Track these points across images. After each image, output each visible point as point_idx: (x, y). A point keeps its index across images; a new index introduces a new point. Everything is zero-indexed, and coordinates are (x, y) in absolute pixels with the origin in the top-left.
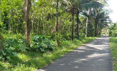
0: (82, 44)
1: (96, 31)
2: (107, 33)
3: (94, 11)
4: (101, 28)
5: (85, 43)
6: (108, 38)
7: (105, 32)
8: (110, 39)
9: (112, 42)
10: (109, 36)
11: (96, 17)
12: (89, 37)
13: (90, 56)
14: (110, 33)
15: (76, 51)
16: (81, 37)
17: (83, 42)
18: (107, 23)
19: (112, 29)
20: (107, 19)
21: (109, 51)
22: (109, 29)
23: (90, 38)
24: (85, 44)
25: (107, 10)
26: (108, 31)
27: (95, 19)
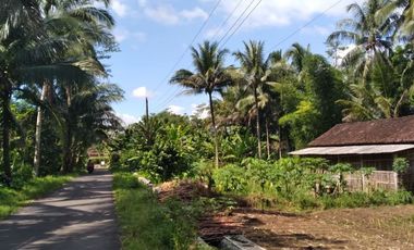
0: (27, 202)
1: (68, 154)
2: (106, 161)
3: (63, 90)
4: (87, 145)
5: (34, 196)
6: (108, 178)
7: (99, 157)
8: (116, 179)
9: (122, 187)
10: (111, 171)
11: (70, 109)
12: (45, 175)
14: (115, 159)
15: (10, 222)
17: (27, 193)
18: (105, 128)
19: (121, 147)
20: (105, 116)
21: (113, 212)
22: (112, 146)
23: (49, 178)
24: (37, 199)
25: (103, 89)
26: (107, 153)
27: (64, 115)
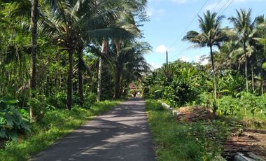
0: (92, 117)
1: (118, 87)
2: (141, 92)
3: (114, 46)
4: (129, 82)
5: (97, 113)
6: (142, 103)
7: (136, 90)
8: (147, 104)
9: (152, 109)
10: (144, 98)
11: (119, 59)
12: (104, 100)
13: (110, 140)
14: (146, 91)
15: (80, 131)
16: (86, 100)
17: (92, 111)
18: (140, 71)
19: (150, 83)
20: (140, 63)
21: (148, 127)
22: (144, 83)
23: (107, 102)
24: (98, 115)
25: (139, 45)
26: (141, 87)
27: (115, 62)
